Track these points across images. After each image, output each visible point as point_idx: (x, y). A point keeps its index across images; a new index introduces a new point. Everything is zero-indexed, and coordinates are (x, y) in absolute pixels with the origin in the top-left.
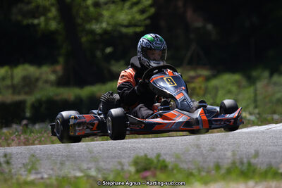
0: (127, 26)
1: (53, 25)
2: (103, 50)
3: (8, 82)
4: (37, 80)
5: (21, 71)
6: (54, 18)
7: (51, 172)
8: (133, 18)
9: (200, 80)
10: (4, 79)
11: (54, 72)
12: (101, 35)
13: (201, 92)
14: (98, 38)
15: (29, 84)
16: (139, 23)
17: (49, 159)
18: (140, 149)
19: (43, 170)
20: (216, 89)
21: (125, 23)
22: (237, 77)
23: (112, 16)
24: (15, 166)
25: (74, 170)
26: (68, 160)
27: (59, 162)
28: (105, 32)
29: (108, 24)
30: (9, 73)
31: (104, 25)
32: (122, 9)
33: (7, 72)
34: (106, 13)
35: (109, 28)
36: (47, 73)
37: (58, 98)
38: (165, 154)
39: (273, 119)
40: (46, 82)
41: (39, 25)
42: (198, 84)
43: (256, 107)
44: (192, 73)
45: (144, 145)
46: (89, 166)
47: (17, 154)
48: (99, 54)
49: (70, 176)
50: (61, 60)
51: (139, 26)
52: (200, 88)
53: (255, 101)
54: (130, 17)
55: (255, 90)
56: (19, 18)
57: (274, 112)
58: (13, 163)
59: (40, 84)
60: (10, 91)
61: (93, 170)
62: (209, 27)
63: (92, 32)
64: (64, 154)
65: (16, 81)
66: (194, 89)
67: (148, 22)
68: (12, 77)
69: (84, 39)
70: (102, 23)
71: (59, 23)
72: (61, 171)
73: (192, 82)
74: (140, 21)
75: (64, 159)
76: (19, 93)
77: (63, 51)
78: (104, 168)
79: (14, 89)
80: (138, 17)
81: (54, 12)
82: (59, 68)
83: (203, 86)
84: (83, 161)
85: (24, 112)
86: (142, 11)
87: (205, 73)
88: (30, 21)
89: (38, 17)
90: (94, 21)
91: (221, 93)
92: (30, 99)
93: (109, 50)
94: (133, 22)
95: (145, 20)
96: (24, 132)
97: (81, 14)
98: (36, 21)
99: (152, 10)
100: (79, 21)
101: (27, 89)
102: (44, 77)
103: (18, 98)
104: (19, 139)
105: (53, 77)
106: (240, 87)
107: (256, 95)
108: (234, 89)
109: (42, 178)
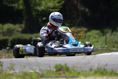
1: (21, 7)
2: (42, 18)
3: (1, 31)
4: (14, 30)
5: (7, 26)
6: (22, 4)
7: (20, 70)
8: (55, 5)
9: (83, 32)
11: (21, 27)
12: (41, 12)
13: (83, 38)
14: (40, 13)
15: (10, 32)
16: (58, 7)
17: (19, 64)
18: (57, 61)
19: (16, 69)
20: (90, 36)
21: (52, 7)
22: (98, 32)
23: (46, 4)
24: (4, 67)
25: (29, 69)
26: (27, 65)
27: (23, 66)
28: (43, 11)
29: (44, 7)
30: (2, 27)
31: (43, 8)
32: (50, 1)
34: (43, 3)
35: (45, 9)
36: (18, 27)
37: (22, 38)
38: (68, 64)
39: (113, 50)
40: (17, 31)
41: (15, 7)
42: (82, 34)
43: (106, 44)
44: (79, 29)
45: (59, 59)
46: (36, 68)
47: (5, 62)
48: (40, 20)
49: (27, 72)
50: (24, 22)
51: (58, 8)
52: (83, 36)
53: (106, 42)
54: (53, 5)
55: (106, 37)
56: (7, 3)
57: (114, 47)
58: (3, 66)
59: (15, 32)
60: (2, 35)
61: (37, 70)
62: (87, 10)
63: (37, 11)
64: (25, 62)
65: (4, 30)
66: (80, 36)
67: (61, 7)
68: (3, 29)
69: (34, 14)
70: (42, 7)
71: (23, 6)
72: (24, 69)
73: (80, 33)
75: (25, 64)
76: (6, 36)
77: (25, 18)
78: (42, 69)
79: (4, 34)
80: (57, 5)
81: (21, 2)
82: (23, 25)
83: (84, 35)
84: (33, 66)
85: (8, 44)
86: (59, 2)
87: (85, 29)
88: (11, 5)
89: (14, 4)
90: (38, 6)
91: (91, 38)
92: (10, 38)
93: (44, 18)
94: (55, 7)
95: (60, 6)
96: (8, 52)
97: (33, 3)
98: (14, 5)
99: (63, 2)
100: (32, 6)
101: (9, 34)
102: (17, 29)
103: (5, 38)
104: (5, 55)
105: (20, 29)
106: (99, 36)
107: (106, 39)
108: (97, 36)
109: (16, 73)
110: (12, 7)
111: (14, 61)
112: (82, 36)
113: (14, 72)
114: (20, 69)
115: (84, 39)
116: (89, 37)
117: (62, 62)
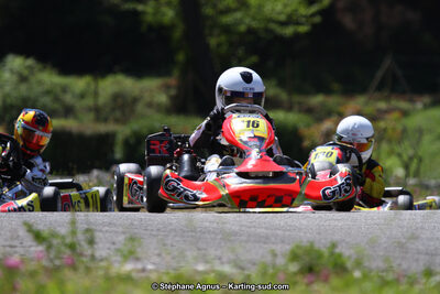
0: (284, 24)
1: (169, 14)
3: (89, 102)
4: (135, 100)
5: (111, 85)
7: (157, 260)
8: (295, 12)
9: (395, 115)
10: (82, 96)
11: (167, 87)
15: (123, 106)
16: (303, 20)
20: (420, 132)
21: (283, 18)
29: (254, 19)
30: (93, 87)
33: (88, 84)
35: (255, 25)
36: (152, 90)
40: (150, 105)
41: (144, 13)
42: (390, 122)
44: (382, 105)
45: (304, 222)
47: (104, 224)
51: (303, 24)
52: (394, 129)
58: (97, 240)
59: (140, 107)
60: (92, 116)
63: (227, 30)
65: (102, 100)
66: (385, 130)
67: (317, 19)
68: (96, 94)
69: (213, 42)
74: (305, 16)
76: (106, 120)
77: (181, 57)
79: (98, 113)
80: (304, 11)
82: (173, 81)
85: (113, 152)
87: (404, 105)
89: (143, 2)
91: (427, 138)
92: (123, 132)
94: (294, 17)
95: (313, 15)
98: (140, 7)
101: (118, 114)
102: (147, 97)
103: (103, 128)
105: (163, 98)
109: (144, 270)
110: (136, 14)
111: (136, 223)
112: (390, 131)
113: (139, 266)
114: (159, 255)
115: (400, 142)
116: (417, 135)
117: (319, 234)
